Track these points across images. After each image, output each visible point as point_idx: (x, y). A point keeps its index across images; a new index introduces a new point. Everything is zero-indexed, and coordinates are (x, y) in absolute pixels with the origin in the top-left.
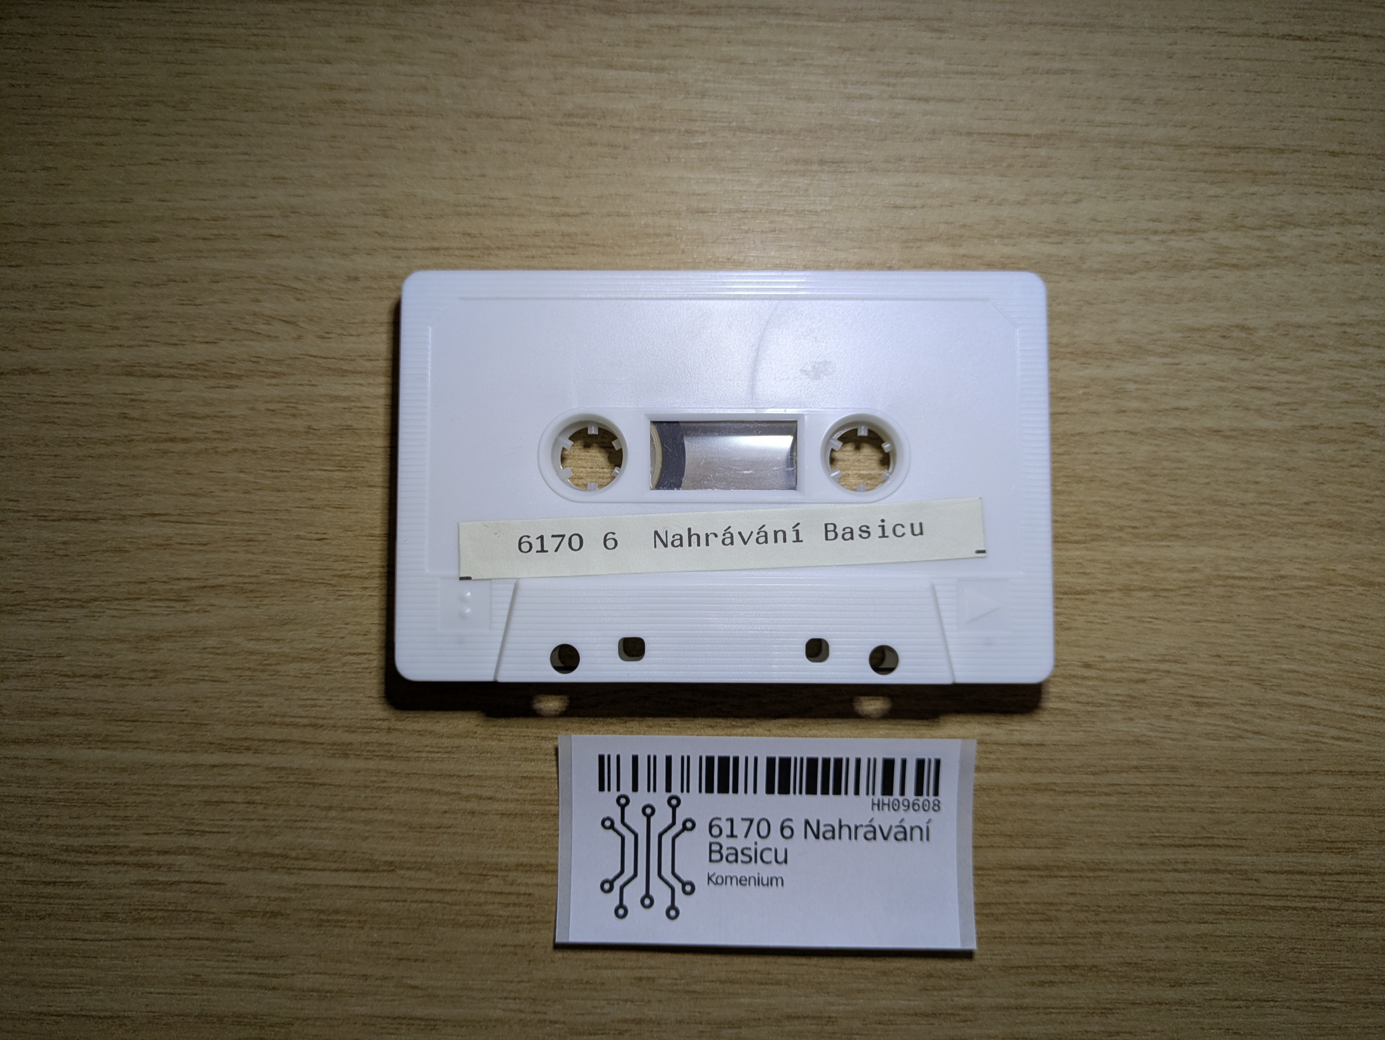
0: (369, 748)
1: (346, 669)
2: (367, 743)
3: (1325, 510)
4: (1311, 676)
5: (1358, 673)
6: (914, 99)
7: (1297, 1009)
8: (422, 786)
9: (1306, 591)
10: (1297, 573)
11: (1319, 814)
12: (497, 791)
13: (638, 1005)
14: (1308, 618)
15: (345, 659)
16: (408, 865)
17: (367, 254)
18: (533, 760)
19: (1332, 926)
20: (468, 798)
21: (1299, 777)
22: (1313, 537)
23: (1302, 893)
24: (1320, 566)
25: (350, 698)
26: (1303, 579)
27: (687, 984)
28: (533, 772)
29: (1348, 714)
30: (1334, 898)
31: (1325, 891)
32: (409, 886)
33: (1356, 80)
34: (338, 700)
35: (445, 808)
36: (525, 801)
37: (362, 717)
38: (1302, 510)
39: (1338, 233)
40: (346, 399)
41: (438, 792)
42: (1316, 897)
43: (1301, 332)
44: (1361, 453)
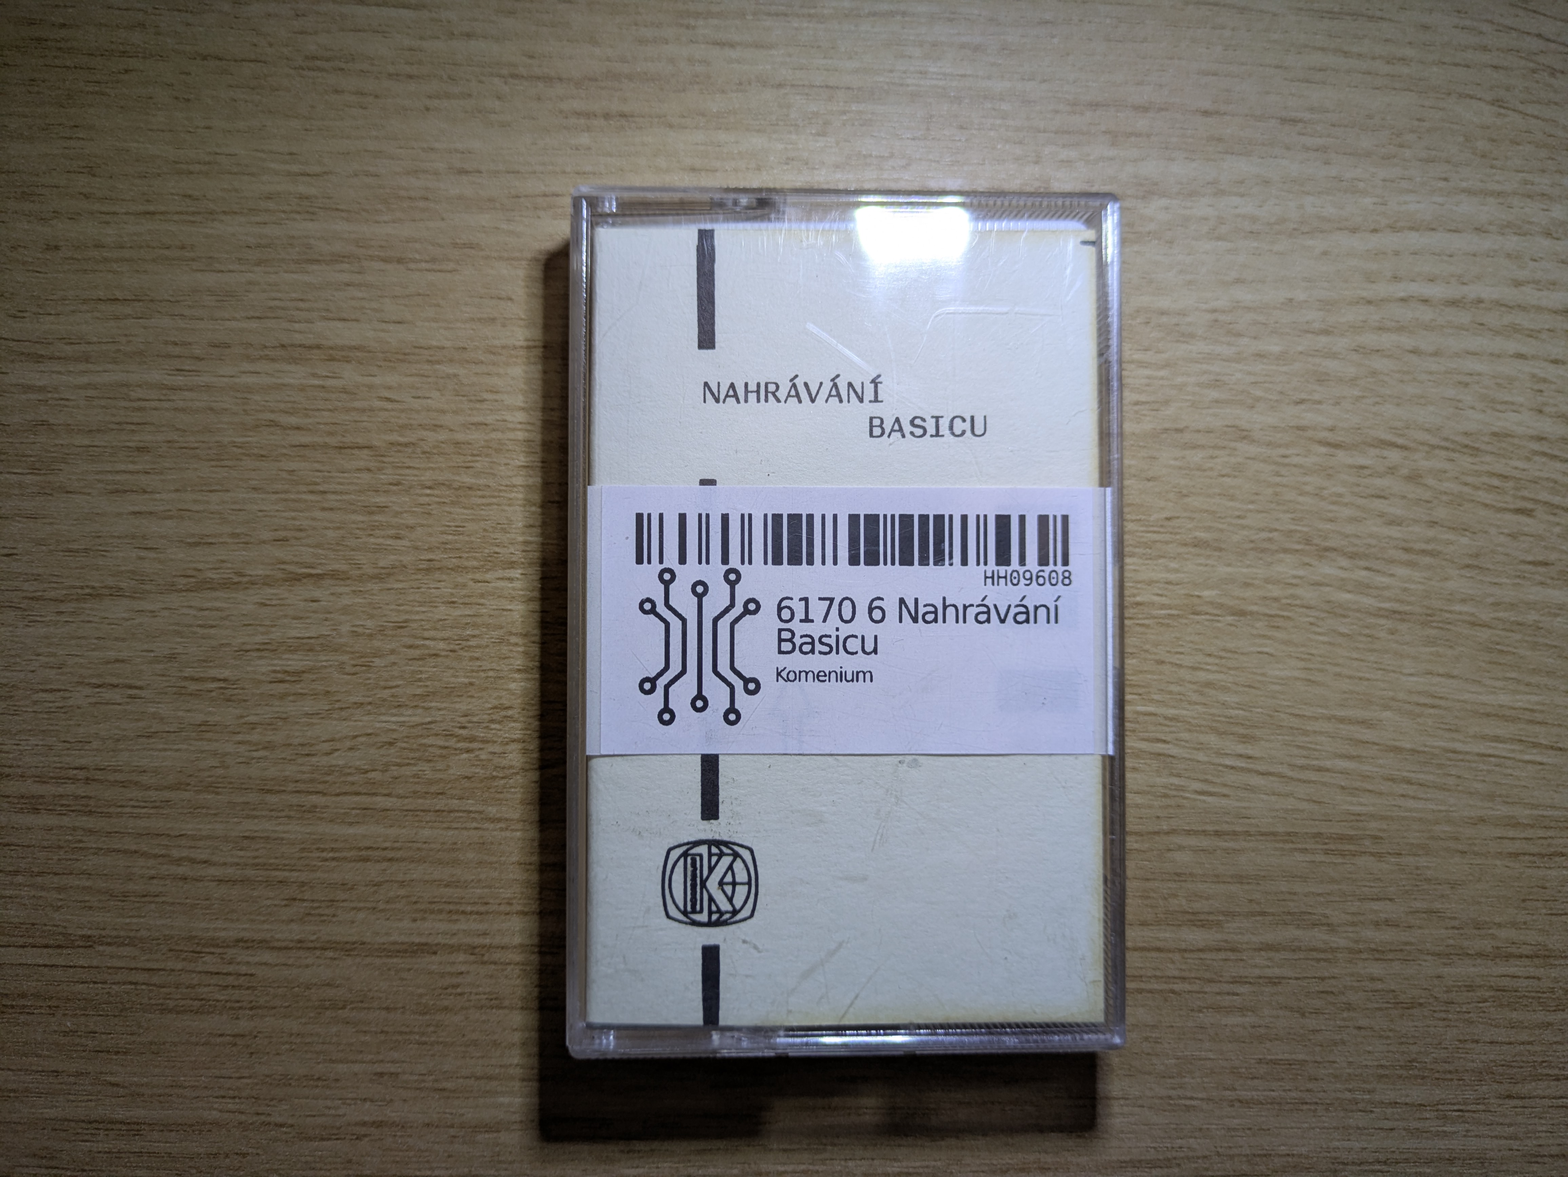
0: (64, 802)
1: (36, 708)
2: (61, 796)
3: (1190, 526)
4: (1171, 719)
5: (1226, 717)
6: (718, 44)
7: (1150, 1108)
8: (126, 847)
9: (1166, 621)
10: (1156, 599)
11: (1179, 881)
12: (213, 854)
13: (380, 1106)
14: (1168, 652)
15: (36, 697)
16: (109, 940)
17: (70, 219)
18: (256, 817)
19: (1192, 1010)
20: (179, 861)
21: (1157, 838)
22: (1175, 558)
23: (1158, 973)
24: (1183, 592)
25: (41, 743)
26: (1163, 607)
27: (436, 1081)
28: (256, 831)
29: (1213, 764)
30: (1196, 978)
31: (1184, 970)
32: (109, 965)
33: (1233, 29)
34: (27, 745)
35: (153, 872)
36: (246, 865)
37: (55, 765)
38: (1162, 526)
39: (1209, 206)
40: (42, 389)
41: (145, 855)
42: (1175, 978)
43: (1164, 319)
44: (1233, 460)
